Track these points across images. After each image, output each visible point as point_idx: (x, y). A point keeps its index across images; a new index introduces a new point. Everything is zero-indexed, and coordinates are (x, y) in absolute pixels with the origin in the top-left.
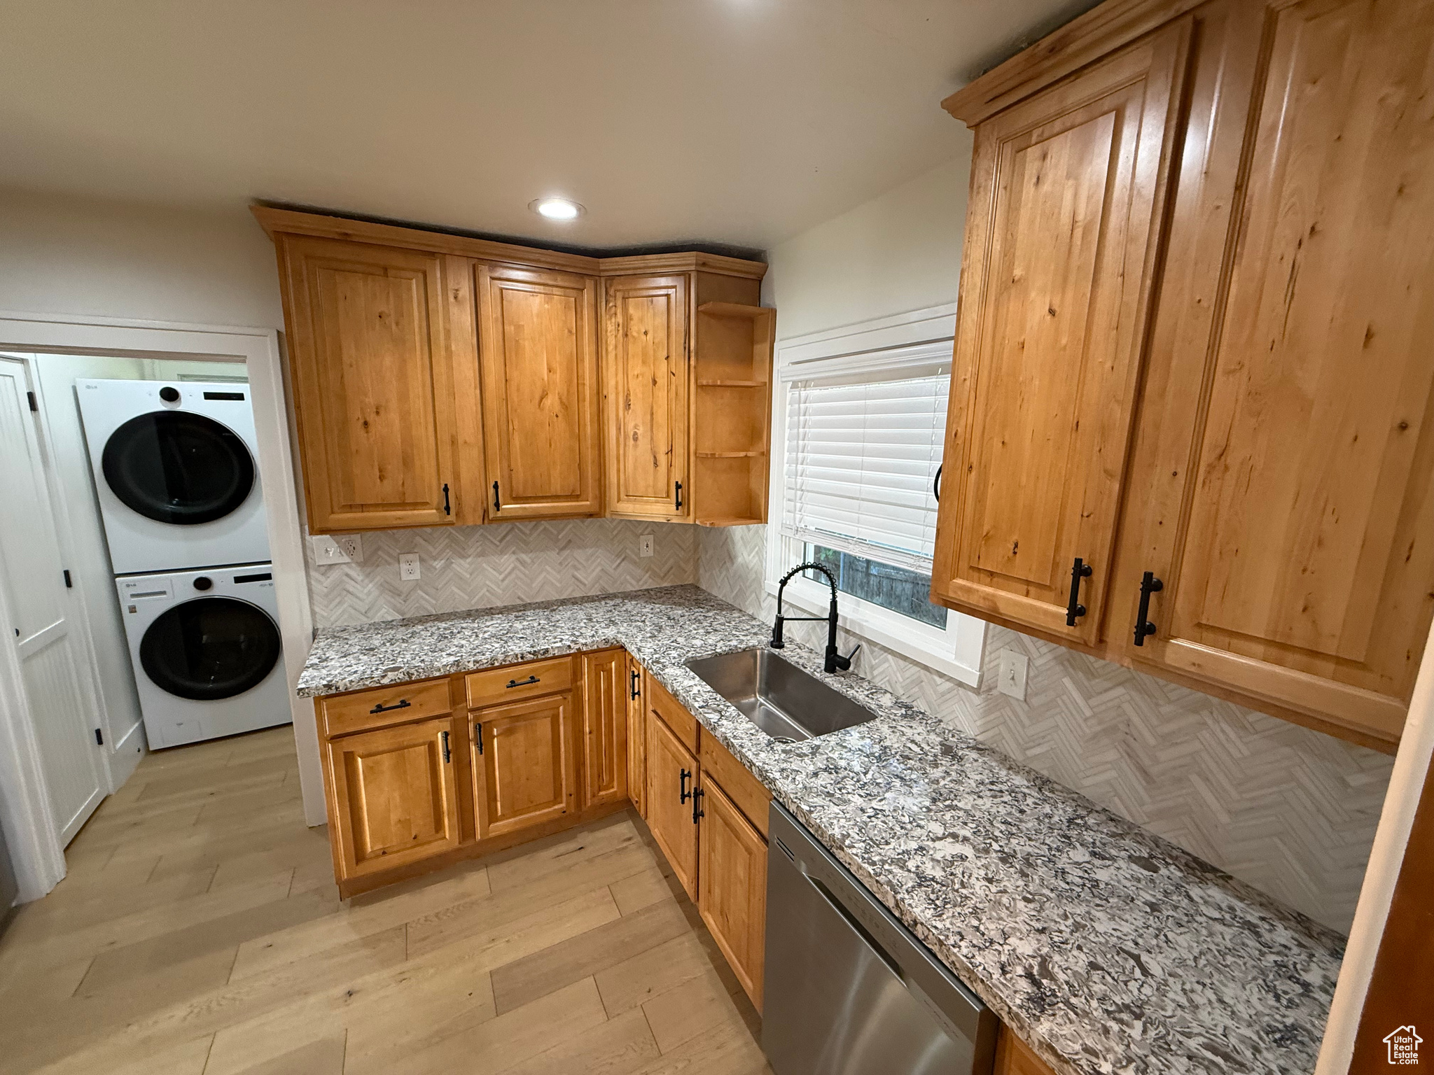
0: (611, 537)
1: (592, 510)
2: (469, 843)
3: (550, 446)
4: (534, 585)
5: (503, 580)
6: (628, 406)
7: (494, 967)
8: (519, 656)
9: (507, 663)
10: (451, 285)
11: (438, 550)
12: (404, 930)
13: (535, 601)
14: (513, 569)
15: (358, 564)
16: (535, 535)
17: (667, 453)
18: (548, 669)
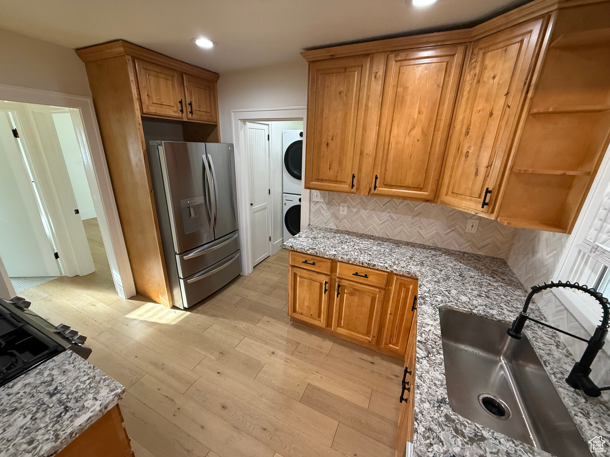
0: (448, 216)
1: (428, 198)
2: (329, 329)
3: (410, 158)
4: (395, 231)
5: (381, 224)
6: (467, 133)
7: (311, 382)
8: (361, 263)
9: (355, 264)
10: (374, 69)
11: (356, 203)
12: (298, 344)
13: (394, 239)
14: (388, 220)
15: (326, 203)
16: (402, 206)
17: (487, 167)
18: (374, 274)
